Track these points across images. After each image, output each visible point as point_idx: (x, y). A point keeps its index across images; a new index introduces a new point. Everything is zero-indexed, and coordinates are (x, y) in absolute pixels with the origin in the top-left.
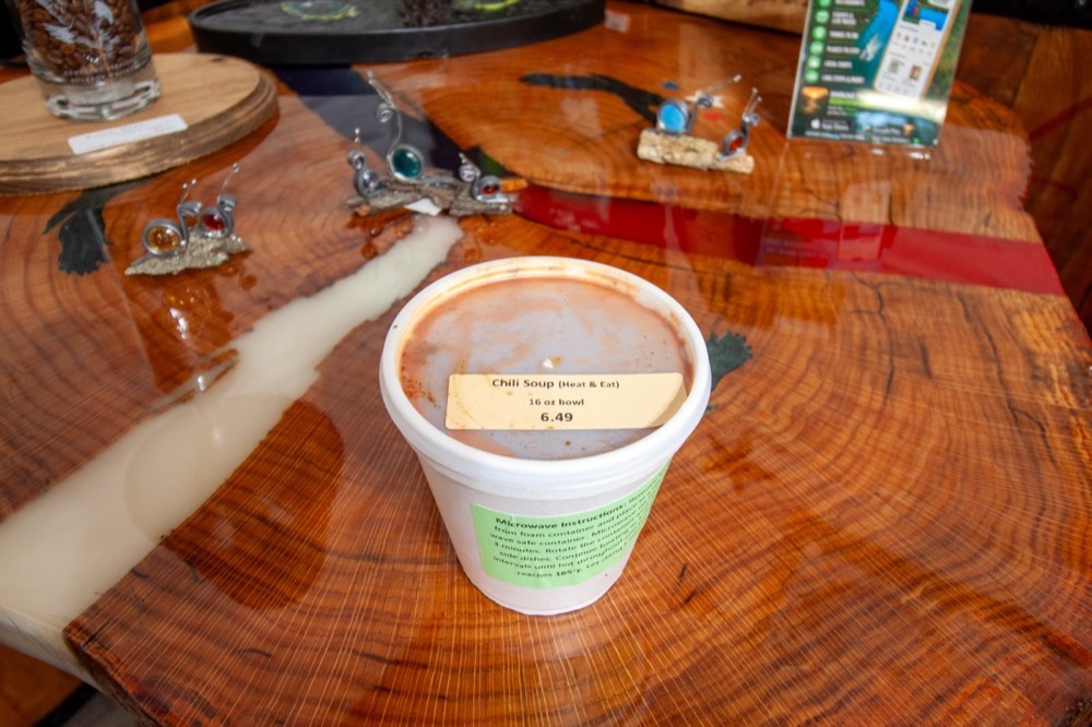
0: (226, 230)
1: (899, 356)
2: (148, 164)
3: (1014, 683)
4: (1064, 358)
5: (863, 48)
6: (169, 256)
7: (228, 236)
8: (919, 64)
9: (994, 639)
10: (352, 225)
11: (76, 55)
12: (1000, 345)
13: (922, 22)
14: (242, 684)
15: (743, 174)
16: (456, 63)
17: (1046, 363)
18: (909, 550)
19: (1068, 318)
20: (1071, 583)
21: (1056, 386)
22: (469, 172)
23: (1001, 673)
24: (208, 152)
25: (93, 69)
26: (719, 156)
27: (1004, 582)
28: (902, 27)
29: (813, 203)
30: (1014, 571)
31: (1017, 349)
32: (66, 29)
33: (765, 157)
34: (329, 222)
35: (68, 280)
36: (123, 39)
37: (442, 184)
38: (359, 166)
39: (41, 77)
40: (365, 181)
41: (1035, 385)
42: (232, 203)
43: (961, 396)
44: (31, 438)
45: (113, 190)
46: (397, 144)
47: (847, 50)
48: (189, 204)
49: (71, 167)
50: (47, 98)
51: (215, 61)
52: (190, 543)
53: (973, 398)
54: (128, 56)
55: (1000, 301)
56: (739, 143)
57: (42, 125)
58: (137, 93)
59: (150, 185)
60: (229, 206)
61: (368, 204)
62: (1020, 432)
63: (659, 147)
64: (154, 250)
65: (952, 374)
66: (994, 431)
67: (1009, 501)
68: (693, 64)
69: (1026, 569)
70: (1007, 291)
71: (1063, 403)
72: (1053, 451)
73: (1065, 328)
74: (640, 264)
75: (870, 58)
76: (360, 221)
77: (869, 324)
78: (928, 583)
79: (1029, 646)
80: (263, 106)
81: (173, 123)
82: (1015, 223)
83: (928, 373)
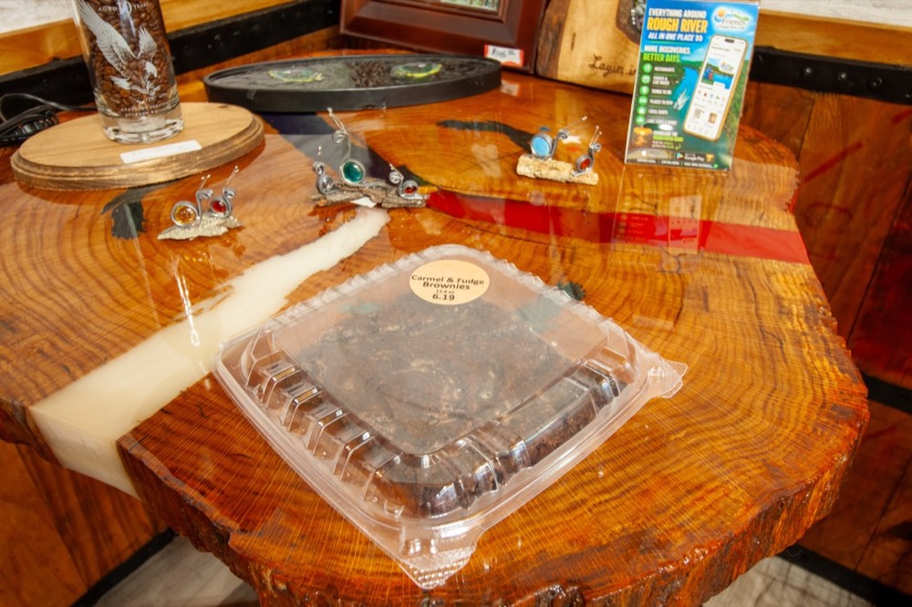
0: (227, 213)
1: (688, 298)
2: (174, 172)
3: (739, 486)
4: (803, 302)
5: (675, 101)
6: (187, 227)
7: (228, 217)
8: (714, 112)
9: (729, 461)
10: (313, 214)
11: (130, 98)
12: (759, 293)
13: (715, 83)
14: (232, 473)
15: (591, 185)
16: (391, 112)
17: (790, 304)
18: (680, 411)
19: (809, 278)
20: (787, 431)
21: (795, 317)
22: (396, 176)
23: (732, 479)
24: (215, 166)
25: (140, 108)
26: (573, 172)
27: (742, 430)
28: (701, 87)
29: (638, 204)
30: (749, 424)
31: (771, 295)
32: (125, 80)
33: (608, 176)
34: (298, 209)
35: (117, 243)
36: (162, 88)
37: (378, 187)
38: (320, 172)
39: (105, 113)
40: (323, 183)
41: (780, 318)
42: (233, 194)
43: (728, 322)
44: (95, 334)
45: (148, 188)
46: (348, 158)
47: (664, 102)
48: (205, 191)
49: (121, 172)
50: (106, 128)
51: (221, 107)
52: (200, 396)
53: (735, 324)
54: (165, 99)
55: (763, 267)
56: (587, 163)
57: (103, 146)
58: (167, 126)
59: (173, 186)
60: (231, 195)
61: (325, 198)
62: (766, 345)
63: (531, 167)
64: (179, 223)
65: (724, 310)
66: (748, 344)
67: (752, 385)
68: (566, 119)
69: (757, 423)
70: (769, 261)
71: (798, 328)
72: (787, 356)
73: (807, 284)
74: (513, 240)
75: (680, 108)
76: (319, 210)
77: (669, 279)
78: (689, 429)
79: (753, 465)
80: (254, 137)
81: (193, 146)
82: (781, 219)
83: (707, 309)
